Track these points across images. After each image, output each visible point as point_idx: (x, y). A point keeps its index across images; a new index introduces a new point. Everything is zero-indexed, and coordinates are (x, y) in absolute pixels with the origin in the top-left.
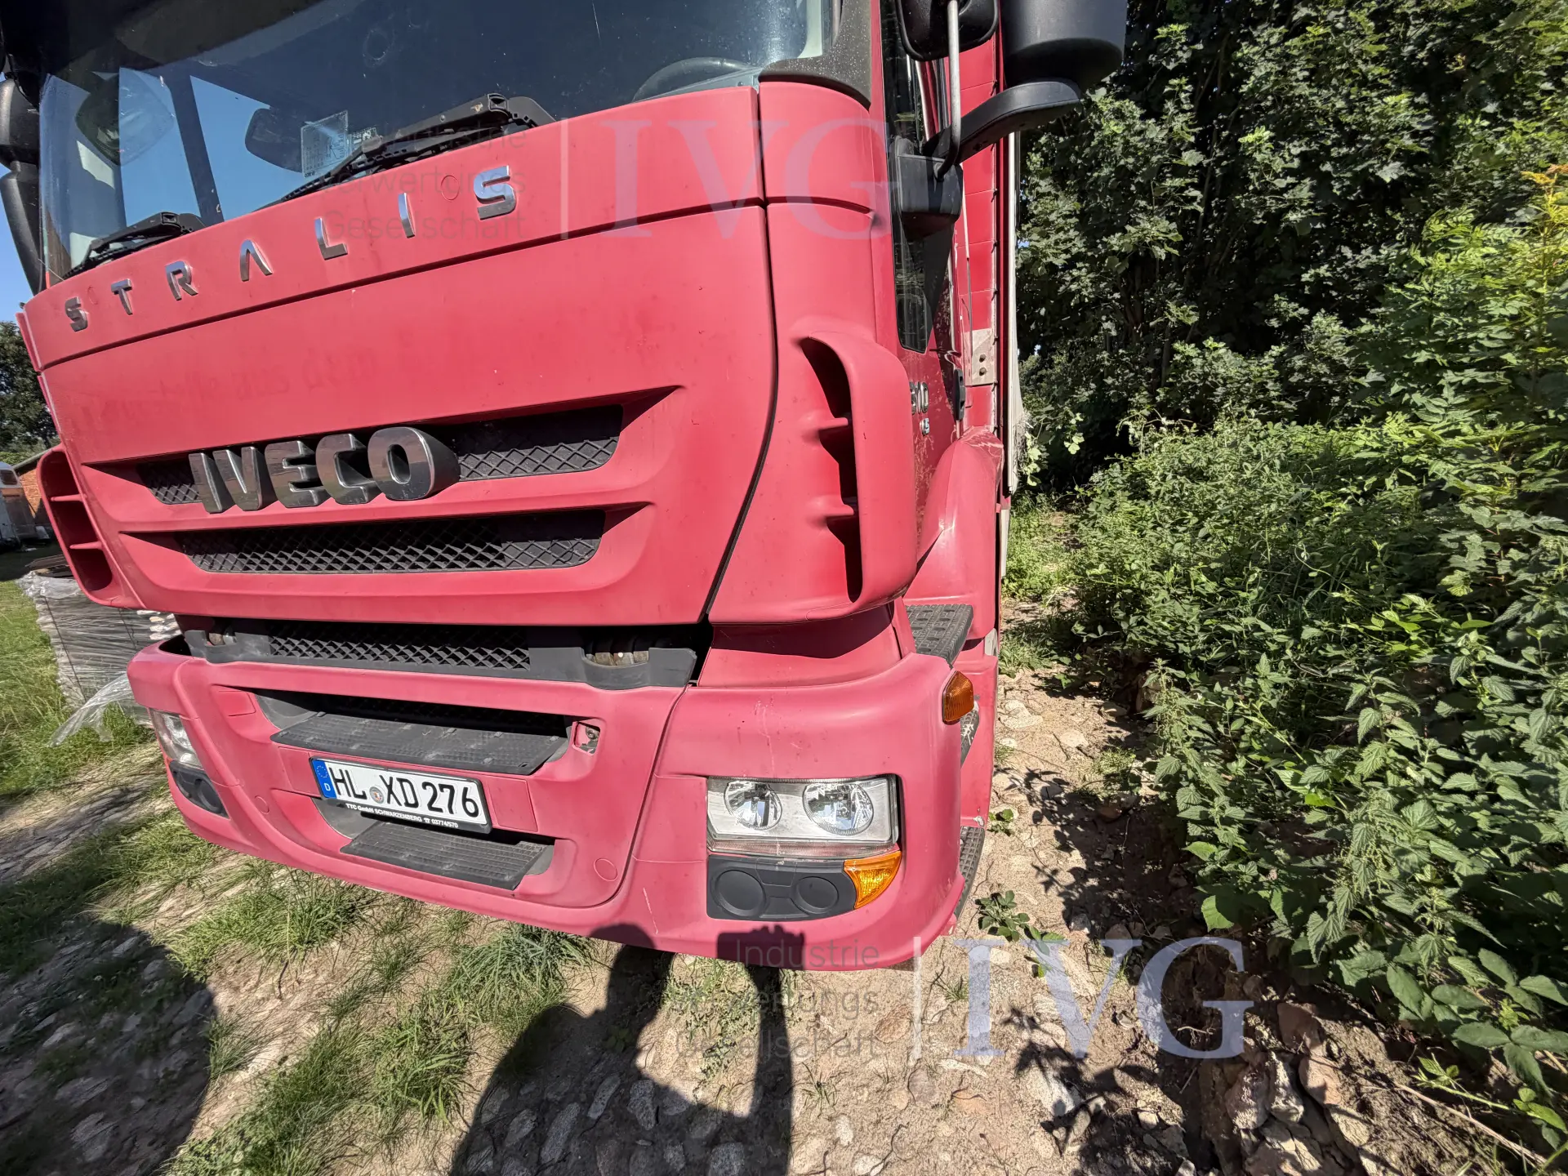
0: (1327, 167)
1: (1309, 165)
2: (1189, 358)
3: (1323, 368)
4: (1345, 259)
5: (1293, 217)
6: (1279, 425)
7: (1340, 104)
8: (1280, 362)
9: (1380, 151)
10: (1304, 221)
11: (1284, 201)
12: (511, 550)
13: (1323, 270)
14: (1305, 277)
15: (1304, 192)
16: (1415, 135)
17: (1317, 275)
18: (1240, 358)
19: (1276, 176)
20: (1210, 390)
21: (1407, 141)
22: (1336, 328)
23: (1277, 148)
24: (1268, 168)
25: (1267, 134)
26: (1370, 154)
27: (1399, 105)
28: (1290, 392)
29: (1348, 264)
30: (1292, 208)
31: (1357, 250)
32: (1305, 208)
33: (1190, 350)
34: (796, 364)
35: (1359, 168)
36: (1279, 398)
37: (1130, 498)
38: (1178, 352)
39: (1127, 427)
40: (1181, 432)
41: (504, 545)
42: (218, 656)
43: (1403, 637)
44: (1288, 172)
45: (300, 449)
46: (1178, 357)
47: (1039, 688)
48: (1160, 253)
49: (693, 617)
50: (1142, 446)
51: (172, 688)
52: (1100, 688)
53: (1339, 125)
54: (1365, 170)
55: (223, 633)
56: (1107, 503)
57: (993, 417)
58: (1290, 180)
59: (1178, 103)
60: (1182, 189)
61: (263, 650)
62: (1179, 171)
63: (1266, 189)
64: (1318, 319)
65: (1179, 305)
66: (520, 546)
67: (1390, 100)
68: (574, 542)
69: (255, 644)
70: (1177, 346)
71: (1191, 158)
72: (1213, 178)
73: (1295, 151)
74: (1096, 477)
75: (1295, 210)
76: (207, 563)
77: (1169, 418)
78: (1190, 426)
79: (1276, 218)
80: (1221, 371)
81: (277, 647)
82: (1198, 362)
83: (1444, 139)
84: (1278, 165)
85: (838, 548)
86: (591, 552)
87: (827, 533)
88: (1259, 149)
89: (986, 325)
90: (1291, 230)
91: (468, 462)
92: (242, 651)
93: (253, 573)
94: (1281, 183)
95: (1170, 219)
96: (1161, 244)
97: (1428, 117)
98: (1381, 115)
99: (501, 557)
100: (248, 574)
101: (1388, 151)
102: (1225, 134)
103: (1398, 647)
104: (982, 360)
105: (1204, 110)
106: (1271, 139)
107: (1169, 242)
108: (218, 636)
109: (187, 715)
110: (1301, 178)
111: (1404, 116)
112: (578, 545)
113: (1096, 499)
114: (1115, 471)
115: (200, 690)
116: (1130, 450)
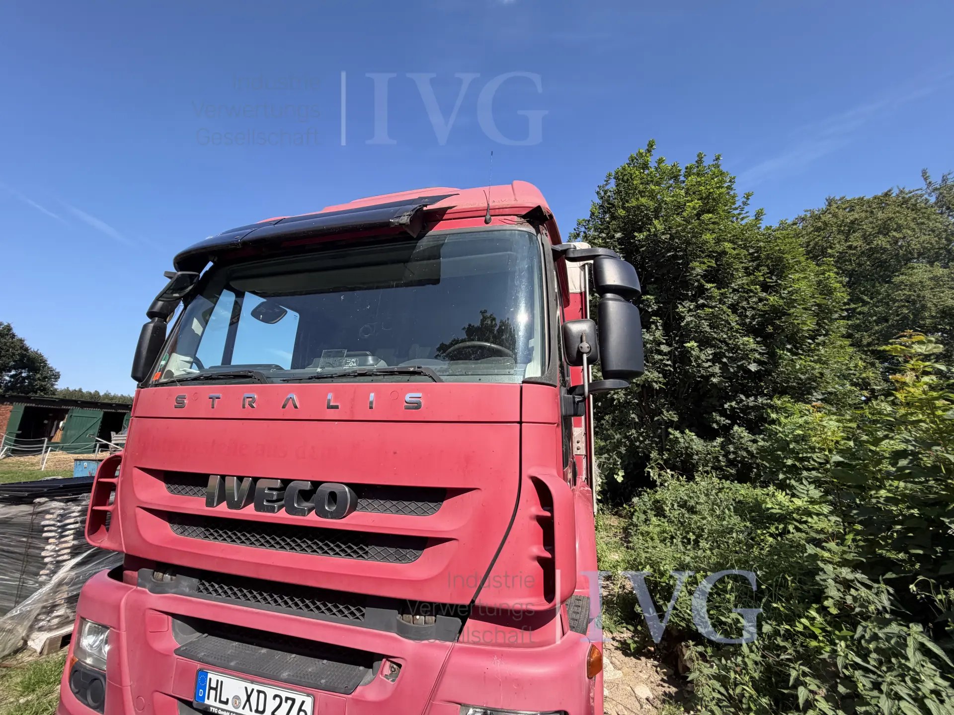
0: (725, 360)
1: (716, 358)
2: (677, 438)
3: (745, 454)
4: (742, 401)
5: (715, 380)
6: (728, 482)
7: (725, 336)
8: (723, 446)
9: (745, 357)
10: (720, 382)
11: (709, 372)
12: (372, 550)
13: (733, 404)
14: (726, 406)
15: (717, 369)
16: (760, 353)
17: (731, 406)
18: (702, 441)
19: (704, 362)
20: (690, 456)
21: (757, 356)
22: (746, 434)
23: (701, 350)
24: (699, 357)
25: (696, 344)
26: (742, 359)
27: (749, 342)
28: (731, 463)
29: (745, 403)
30: (713, 375)
31: (747, 397)
32: (720, 377)
33: (677, 434)
34: (528, 486)
35: (739, 363)
36: (726, 466)
37: (655, 516)
38: (671, 434)
39: (649, 472)
40: (678, 479)
41: (370, 547)
42: (158, 589)
43: (815, 637)
44: (708, 361)
45: (278, 484)
46: (671, 437)
47: (617, 648)
48: (656, 386)
49: (467, 602)
50: (658, 483)
51: (117, 608)
52: (654, 653)
53: (727, 344)
54: (742, 365)
55: (164, 573)
56: (643, 517)
57: (584, 472)
58: (710, 364)
59: (657, 326)
60: (662, 360)
61: (191, 588)
62: (660, 352)
63: (699, 366)
64: (736, 428)
65: (668, 411)
66: (378, 549)
67: (746, 339)
68: (408, 551)
69: (187, 583)
70: (670, 430)
71: (664, 348)
72: (675, 355)
73: (710, 352)
74: (635, 500)
75: (714, 377)
76: (180, 530)
77: (671, 470)
78: (682, 477)
79: (707, 378)
80: (695, 447)
81: (202, 588)
82: (682, 440)
83: (773, 357)
84: (703, 357)
85: (541, 571)
86: (417, 557)
87: (536, 564)
88: (693, 349)
89: (580, 426)
90: (714, 385)
91: (363, 502)
92: (176, 587)
93: (210, 541)
94: (706, 365)
95: (659, 372)
96: (656, 382)
97: (763, 348)
98: (743, 344)
99: (366, 553)
100: (206, 541)
101: (750, 359)
102: (677, 338)
103: (814, 644)
104: (578, 442)
105: (667, 328)
106: (697, 346)
107: (660, 382)
108: (161, 574)
109: (119, 629)
110: (714, 363)
111: (753, 346)
112: (409, 553)
113: (636, 514)
114: (646, 498)
115: (138, 612)
116: (652, 485)
